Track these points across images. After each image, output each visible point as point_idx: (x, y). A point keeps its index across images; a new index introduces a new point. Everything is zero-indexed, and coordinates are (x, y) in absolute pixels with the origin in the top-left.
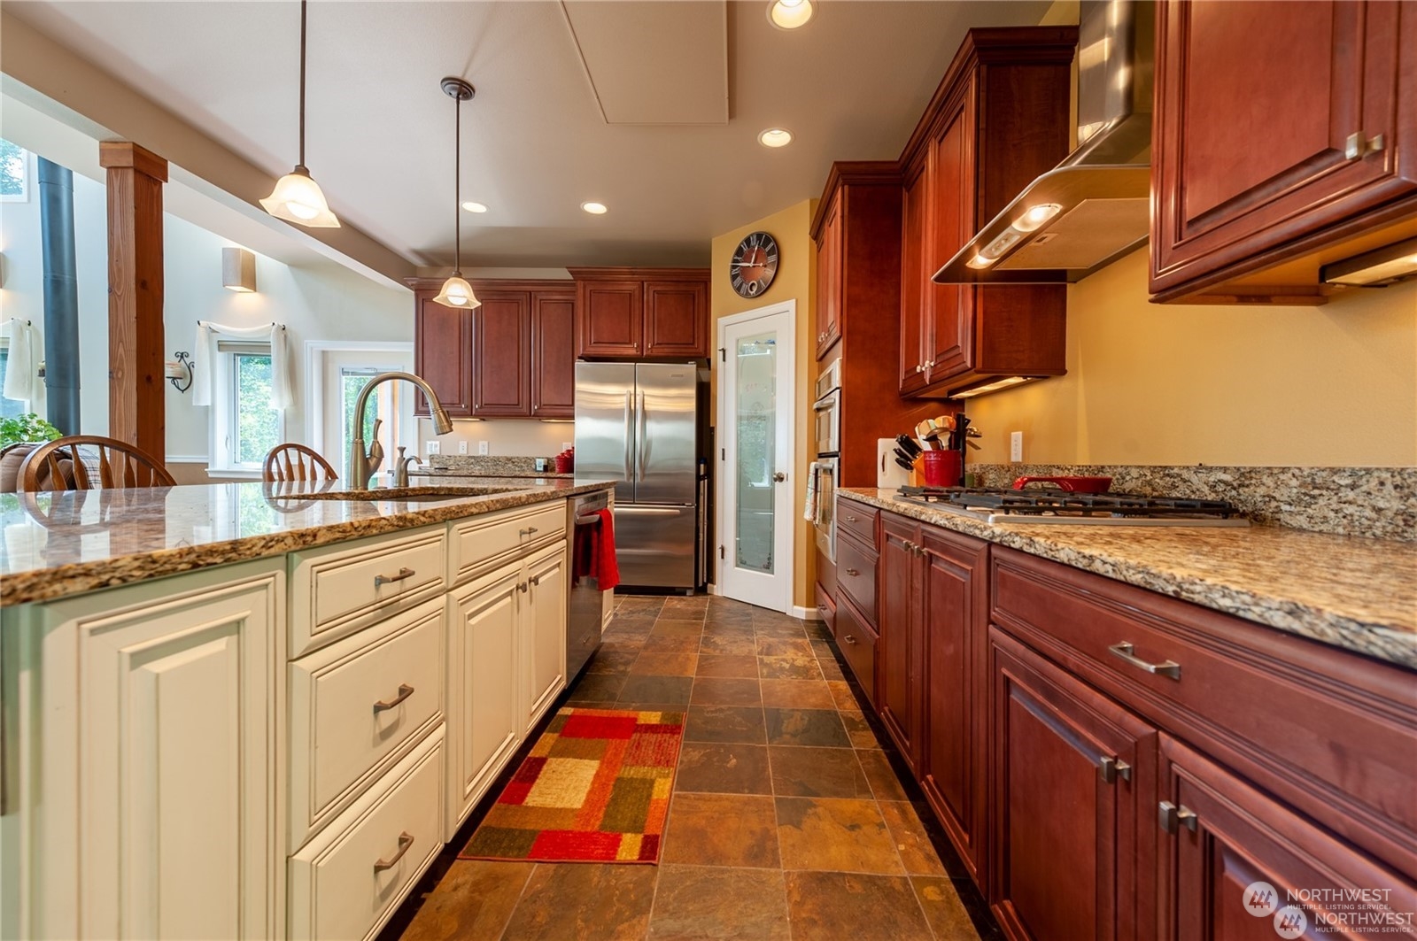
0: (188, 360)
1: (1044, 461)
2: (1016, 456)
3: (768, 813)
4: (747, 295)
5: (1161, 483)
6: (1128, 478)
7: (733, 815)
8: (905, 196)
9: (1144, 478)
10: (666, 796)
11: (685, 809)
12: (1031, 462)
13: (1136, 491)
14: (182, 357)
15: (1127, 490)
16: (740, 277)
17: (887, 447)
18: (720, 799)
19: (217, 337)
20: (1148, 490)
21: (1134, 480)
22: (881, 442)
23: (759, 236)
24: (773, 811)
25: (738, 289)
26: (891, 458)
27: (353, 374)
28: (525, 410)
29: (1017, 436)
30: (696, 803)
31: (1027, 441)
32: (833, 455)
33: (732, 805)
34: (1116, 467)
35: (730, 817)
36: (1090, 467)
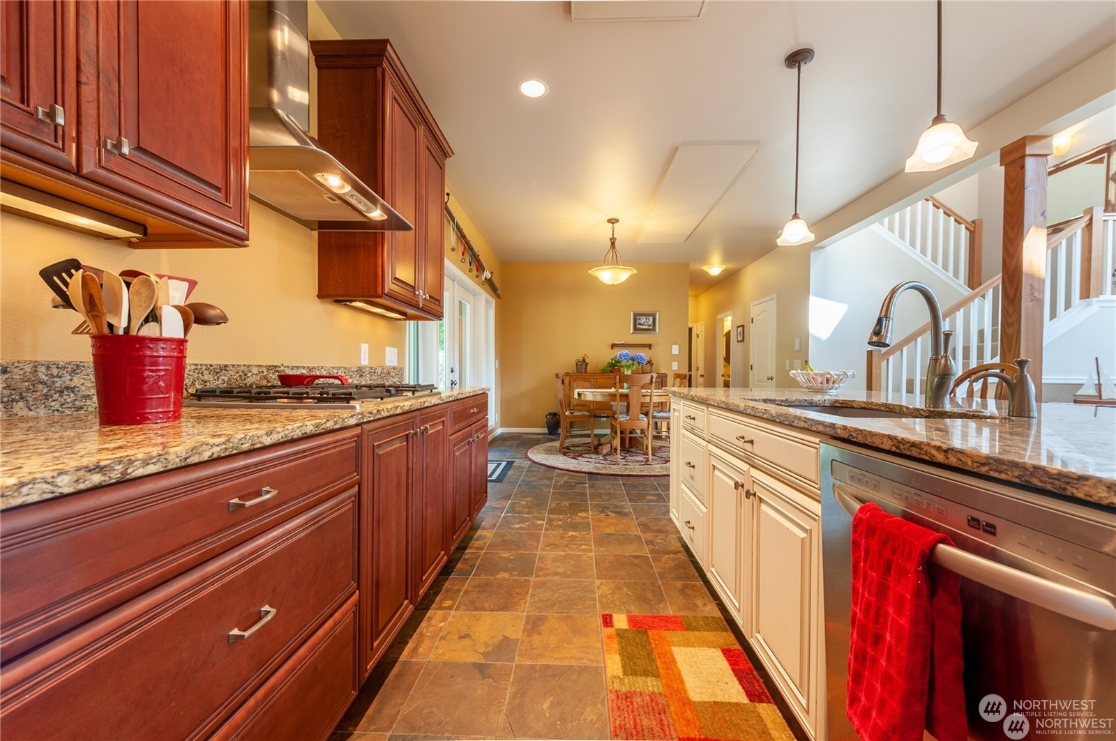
3: (524, 648)
5: (273, 377)
6: (249, 374)
7: (552, 646)
9: (262, 374)
10: (607, 657)
11: (590, 650)
13: (256, 384)
15: (248, 384)
18: (561, 659)
20: (264, 382)
21: (254, 376)
24: (520, 650)
30: (582, 655)
33: (552, 654)
34: (239, 366)
35: (555, 644)
36: (211, 366)
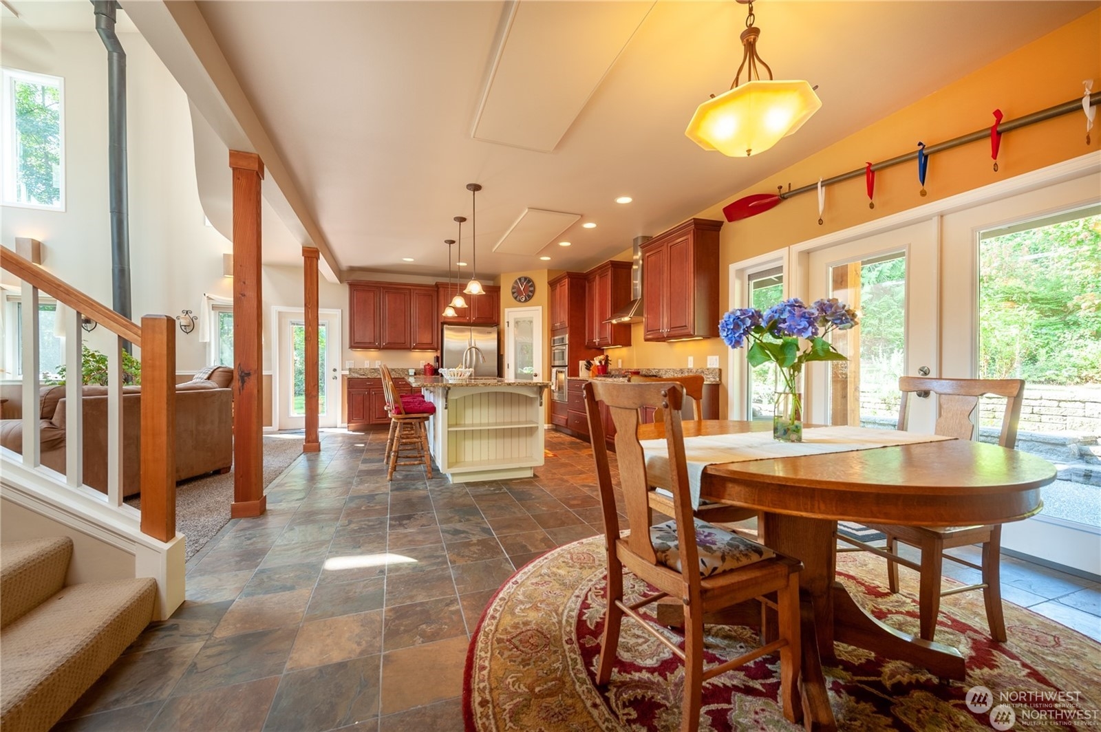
0: (192, 315)
1: (626, 368)
2: (620, 366)
4: (520, 301)
8: (587, 285)
12: (624, 368)
14: (187, 313)
16: (516, 294)
17: (582, 363)
19: (212, 302)
22: (581, 362)
23: (525, 279)
25: (516, 298)
26: (584, 367)
27: (297, 324)
28: (409, 346)
29: (620, 361)
31: (622, 362)
32: (566, 366)
